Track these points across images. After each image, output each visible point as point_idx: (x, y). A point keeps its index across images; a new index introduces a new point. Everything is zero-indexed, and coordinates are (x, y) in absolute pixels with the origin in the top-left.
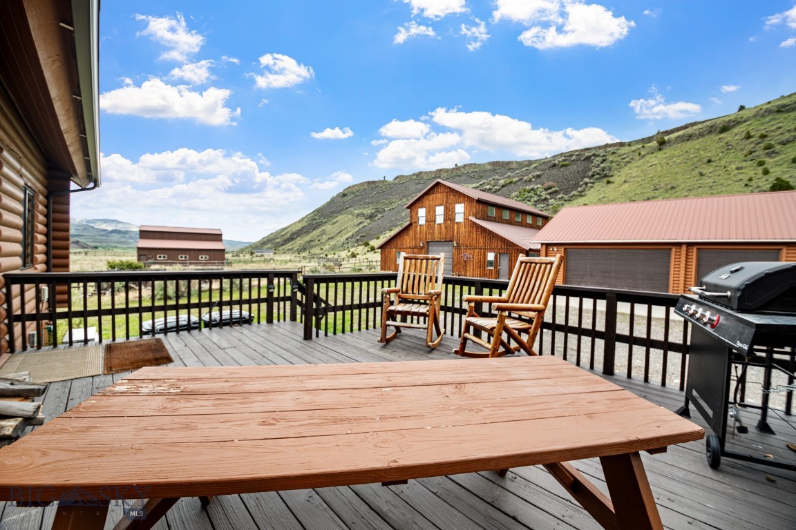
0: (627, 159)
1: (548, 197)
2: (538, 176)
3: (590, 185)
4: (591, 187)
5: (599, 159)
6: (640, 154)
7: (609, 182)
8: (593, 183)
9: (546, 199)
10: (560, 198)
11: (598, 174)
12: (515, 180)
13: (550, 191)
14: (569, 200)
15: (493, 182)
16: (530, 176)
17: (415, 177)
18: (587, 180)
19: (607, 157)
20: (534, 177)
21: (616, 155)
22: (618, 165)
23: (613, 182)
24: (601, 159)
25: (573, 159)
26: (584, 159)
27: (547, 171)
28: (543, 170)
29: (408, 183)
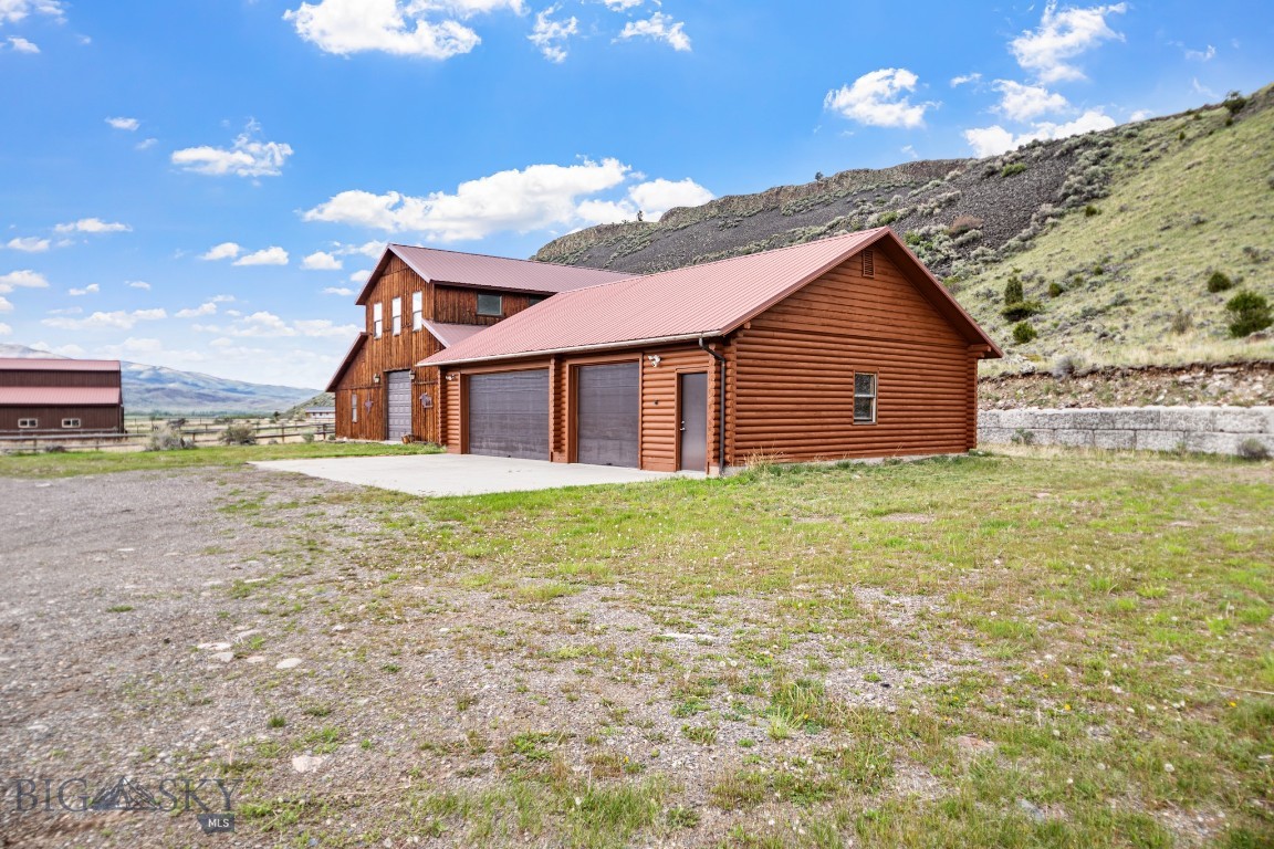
0: (1154, 153)
1: (953, 253)
2: (951, 202)
3: (1050, 220)
4: (1054, 225)
5: (1092, 153)
6: (1182, 137)
7: (1091, 213)
8: (1061, 216)
9: (947, 260)
10: (977, 256)
11: (1076, 192)
12: (900, 212)
13: (960, 238)
14: (995, 261)
15: (856, 218)
16: (932, 202)
17: (714, 211)
18: (1047, 208)
19: (1113, 148)
20: (939, 207)
21: (1135, 140)
22: (1129, 166)
23: (1100, 213)
24: (1096, 151)
25: (1034, 154)
26: (1062, 155)
27: (974, 188)
28: (967, 185)
29: (696, 228)
